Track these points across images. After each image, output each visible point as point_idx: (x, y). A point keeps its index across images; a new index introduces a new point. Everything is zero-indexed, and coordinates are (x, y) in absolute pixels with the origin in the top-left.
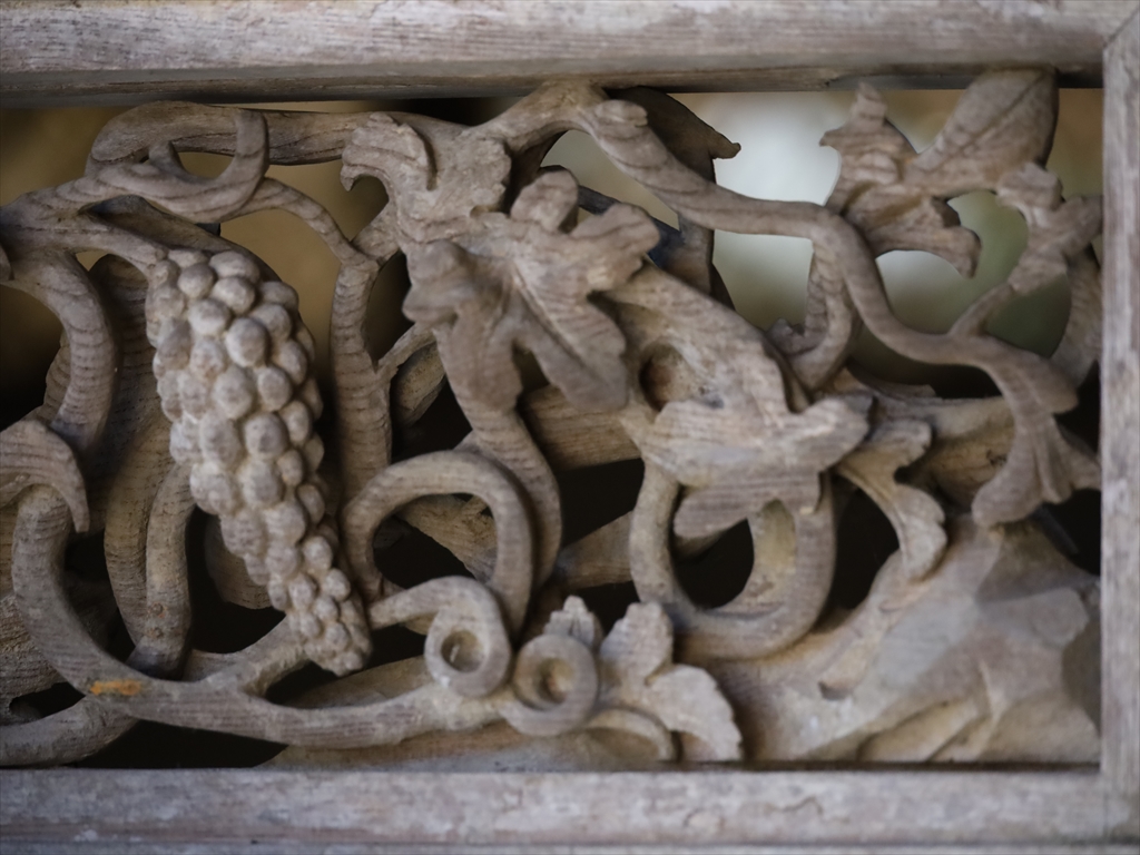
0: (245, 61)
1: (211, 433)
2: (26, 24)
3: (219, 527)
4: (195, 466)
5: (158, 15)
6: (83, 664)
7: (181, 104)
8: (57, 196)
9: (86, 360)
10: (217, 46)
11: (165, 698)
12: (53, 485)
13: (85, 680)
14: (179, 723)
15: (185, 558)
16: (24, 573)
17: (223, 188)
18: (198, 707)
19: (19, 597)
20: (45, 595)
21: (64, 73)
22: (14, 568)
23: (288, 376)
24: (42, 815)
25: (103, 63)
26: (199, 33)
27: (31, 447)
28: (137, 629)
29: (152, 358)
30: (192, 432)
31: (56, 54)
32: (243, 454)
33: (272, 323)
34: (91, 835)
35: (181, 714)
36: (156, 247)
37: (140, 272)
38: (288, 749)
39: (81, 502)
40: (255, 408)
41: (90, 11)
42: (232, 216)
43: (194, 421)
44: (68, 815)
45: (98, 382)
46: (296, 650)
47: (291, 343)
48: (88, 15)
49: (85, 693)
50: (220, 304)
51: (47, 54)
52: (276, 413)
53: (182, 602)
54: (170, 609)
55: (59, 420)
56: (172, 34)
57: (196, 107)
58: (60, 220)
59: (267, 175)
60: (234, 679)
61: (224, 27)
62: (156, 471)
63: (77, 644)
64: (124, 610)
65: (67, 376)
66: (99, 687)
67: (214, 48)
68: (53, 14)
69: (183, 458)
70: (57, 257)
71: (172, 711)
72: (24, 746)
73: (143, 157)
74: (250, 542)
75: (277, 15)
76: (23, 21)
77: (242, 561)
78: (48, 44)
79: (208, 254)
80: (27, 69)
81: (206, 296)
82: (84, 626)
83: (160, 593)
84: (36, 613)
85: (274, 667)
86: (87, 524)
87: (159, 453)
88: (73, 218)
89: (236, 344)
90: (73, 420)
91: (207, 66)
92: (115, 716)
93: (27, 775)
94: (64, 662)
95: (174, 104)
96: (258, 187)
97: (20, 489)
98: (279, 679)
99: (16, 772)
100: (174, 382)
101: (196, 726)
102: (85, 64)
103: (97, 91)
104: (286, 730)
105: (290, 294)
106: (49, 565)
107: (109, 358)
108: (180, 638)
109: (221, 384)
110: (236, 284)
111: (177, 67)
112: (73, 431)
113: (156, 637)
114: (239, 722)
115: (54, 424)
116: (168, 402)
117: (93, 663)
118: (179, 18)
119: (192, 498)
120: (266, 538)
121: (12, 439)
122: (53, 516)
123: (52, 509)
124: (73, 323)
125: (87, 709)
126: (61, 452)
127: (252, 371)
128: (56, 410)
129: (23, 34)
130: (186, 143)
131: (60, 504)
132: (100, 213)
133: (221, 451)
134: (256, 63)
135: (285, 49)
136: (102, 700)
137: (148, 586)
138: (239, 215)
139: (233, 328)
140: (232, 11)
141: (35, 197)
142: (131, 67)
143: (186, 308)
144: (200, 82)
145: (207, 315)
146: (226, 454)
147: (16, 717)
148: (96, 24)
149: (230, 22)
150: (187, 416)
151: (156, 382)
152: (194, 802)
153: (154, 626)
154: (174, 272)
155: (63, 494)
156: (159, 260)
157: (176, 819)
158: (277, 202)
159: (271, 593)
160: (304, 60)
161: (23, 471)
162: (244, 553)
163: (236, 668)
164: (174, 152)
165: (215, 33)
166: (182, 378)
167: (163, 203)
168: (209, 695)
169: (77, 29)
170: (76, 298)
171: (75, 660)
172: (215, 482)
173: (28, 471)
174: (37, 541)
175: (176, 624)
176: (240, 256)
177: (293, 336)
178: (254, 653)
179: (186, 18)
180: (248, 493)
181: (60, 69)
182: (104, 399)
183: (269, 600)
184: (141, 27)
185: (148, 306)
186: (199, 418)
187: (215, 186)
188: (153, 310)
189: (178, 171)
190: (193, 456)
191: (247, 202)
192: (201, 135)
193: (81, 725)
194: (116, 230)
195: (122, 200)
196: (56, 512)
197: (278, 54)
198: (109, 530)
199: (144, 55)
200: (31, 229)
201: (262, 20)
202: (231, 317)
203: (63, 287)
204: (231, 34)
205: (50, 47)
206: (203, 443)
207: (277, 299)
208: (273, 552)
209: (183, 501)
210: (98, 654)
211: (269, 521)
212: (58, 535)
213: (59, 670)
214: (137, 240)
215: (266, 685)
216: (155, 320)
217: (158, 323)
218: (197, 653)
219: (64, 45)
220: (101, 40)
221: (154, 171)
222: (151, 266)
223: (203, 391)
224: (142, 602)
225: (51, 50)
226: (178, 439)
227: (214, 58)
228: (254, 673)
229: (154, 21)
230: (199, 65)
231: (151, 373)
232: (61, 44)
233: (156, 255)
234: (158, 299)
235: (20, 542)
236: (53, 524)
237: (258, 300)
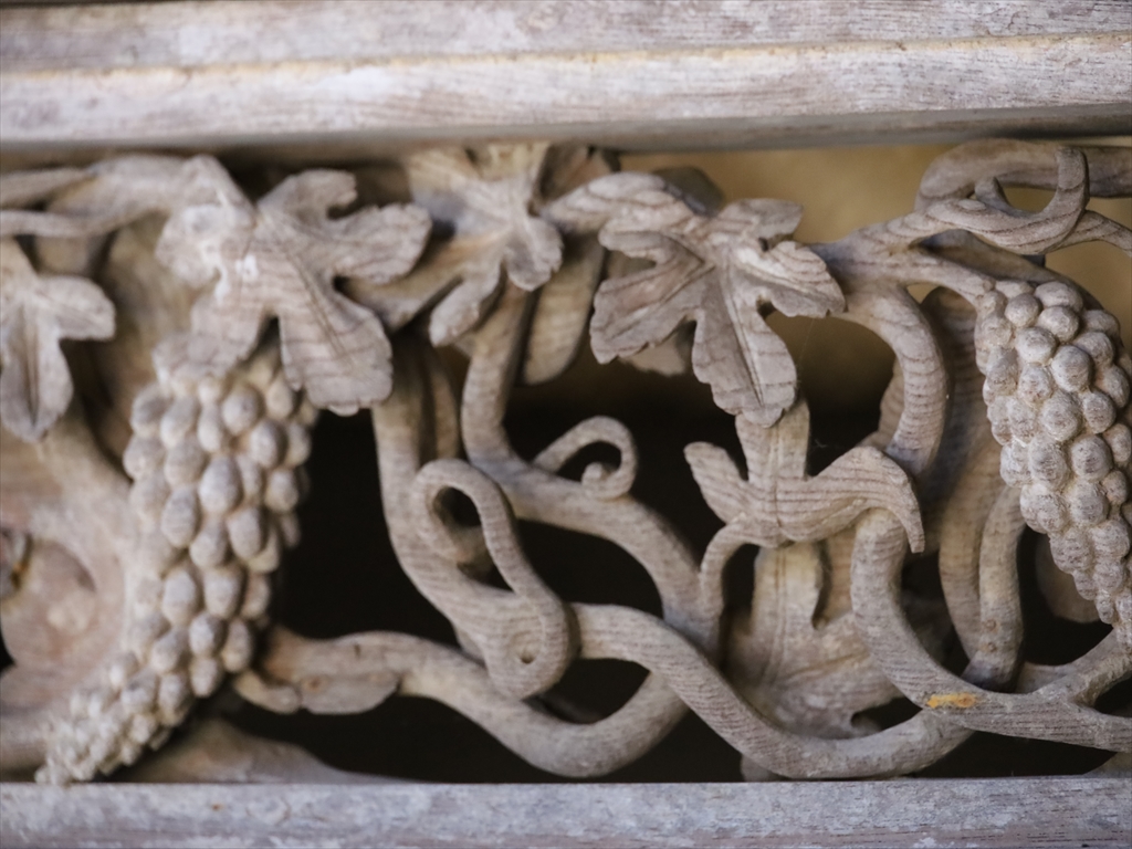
0: (1064, 100)
1: (1039, 456)
2: (855, 67)
3: (1049, 545)
4: (1025, 488)
5: (980, 57)
6: (921, 679)
7: (1005, 141)
8: (887, 231)
9: (918, 387)
10: (1038, 86)
11: (999, 710)
12: (890, 508)
13: (922, 694)
14: (1012, 734)
15: (1016, 576)
16: (862, 593)
17: (1046, 221)
18: (1031, 718)
19: (858, 615)
20: (883, 613)
21: (892, 113)
22: (853, 589)
23: (1111, 400)
24: (882, 824)
25: (929, 103)
26: (1020, 74)
27: (868, 472)
28: (971, 644)
29: (982, 385)
30: (1021, 456)
31: (883, 95)
32: (1070, 475)
33: (1095, 349)
34: (929, 842)
35: (1015, 725)
36: (984, 279)
37: (969, 303)
38: (1117, 756)
39: (917, 524)
40: (1081, 431)
41: (916, 54)
42: (1055, 247)
43: (1023, 445)
44: (907, 824)
45: (930, 409)
46: (1124, 661)
47: (1114, 368)
48: (913, 57)
49: (922, 706)
50: (1046, 332)
51: (875, 95)
52: (1100, 435)
53: (1014, 617)
54: (1003, 624)
55: (894, 446)
56: (994, 75)
57: (1018, 143)
58: (891, 254)
59: (1087, 208)
60: (1064, 690)
61: (1043, 67)
62: (988, 492)
63: (914, 660)
64: (960, 626)
65: (901, 403)
66: (935, 700)
67: (1034, 88)
68: (880, 57)
69: (1014, 480)
70: (890, 290)
71: (1005, 723)
72: (864, 758)
73: (968, 192)
74: (1077, 559)
75: (1093, 55)
76: (852, 64)
77: (1071, 576)
78: (876, 86)
79: (1034, 284)
80: (856, 110)
81: (1032, 325)
82: (921, 642)
83: (993, 610)
84: (874, 631)
85: (1104, 676)
86: (923, 545)
87: (991, 475)
88: (904, 252)
89: (1062, 370)
90: (907, 445)
91: (1028, 105)
92: (951, 728)
93: (867, 786)
94: (902, 677)
95: (998, 141)
96: (1079, 220)
97: (857, 512)
98: (1108, 689)
99: (857, 783)
100: (1003, 408)
101: (1029, 737)
102: (911, 105)
103: (924, 129)
104: (1114, 738)
105: (1114, 322)
106: (887, 584)
107: (941, 385)
108: (1013, 652)
109: (1048, 408)
110: (1060, 313)
111: (1000, 107)
112: (907, 456)
113: (989, 651)
114: (1070, 731)
115: (889, 450)
116: (997, 427)
117: (930, 678)
118: (1001, 60)
119: (1022, 518)
120: (1093, 554)
121: (849, 465)
122: (890, 537)
123: (889, 531)
124: (906, 352)
125: (925, 722)
126: (896, 476)
127: (1077, 396)
128: (891, 436)
129: (852, 76)
130: (1012, 179)
131: (896, 526)
132: (930, 247)
133: (1049, 472)
134: (1076, 101)
135: (1102, 87)
136: (940, 713)
137: (982, 602)
138: (1062, 247)
139: (1058, 355)
140: (1051, 51)
141: (868, 233)
142: (956, 107)
143: (1013, 337)
144: (1023, 120)
145: (1033, 343)
146: (1054, 476)
147: (856, 731)
148: (922, 66)
149: (1049, 62)
150: (1016, 439)
151: (986, 407)
152: (1027, 808)
153: (988, 640)
154: (1002, 303)
155: (899, 516)
156: (987, 291)
157: (1010, 825)
158: (1098, 234)
159: (1099, 607)
160: (1120, 98)
161: (861, 495)
162: (1072, 570)
163: (1066, 679)
164: (1000, 188)
165: (1035, 73)
166: (1011, 403)
167: (989, 237)
168: (1041, 706)
169: (903, 71)
170: (908, 328)
171: (912, 675)
172: (1044, 502)
173: (865, 495)
174: (875, 562)
175: (1009, 639)
176: (1065, 286)
177: (1115, 362)
178: (1082, 665)
179: (1007, 60)
180: (1076, 513)
181: (888, 109)
182: (936, 425)
183: (1097, 613)
184: (964, 68)
185: (977, 335)
186: (1028, 442)
187: (1039, 219)
188: (983, 339)
189: (1003, 205)
190: (1023, 478)
191: (1069, 235)
192: (1025, 170)
193: (919, 738)
194: (945, 263)
195: (949, 233)
196: (892, 534)
197: (1095, 92)
198: (944, 550)
199: (968, 95)
200: (864, 263)
201: (1080, 60)
202: (1057, 344)
203: (896, 319)
204: (1050, 74)
205: (878, 89)
206: (1031, 465)
207: (1100, 327)
208: (1100, 568)
209: (1015, 520)
210: (935, 669)
211: (1096, 539)
212: (895, 555)
213: (898, 685)
214: (966, 272)
215: (1095, 696)
216: (984, 348)
217: (987, 352)
218: (1029, 666)
219: (891, 86)
220: (926, 82)
221: (980, 206)
222: (980, 297)
223: (1031, 415)
224: (976, 618)
225: (879, 92)
226: (1008, 462)
227: (1034, 97)
228: (1084, 684)
229: (976, 62)
230: (1021, 104)
231: (982, 399)
232: (888, 86)
233: (984, 286)
234: (986, 328)
235: (859, 565)
236: (889, 546)
237: (1082, 328)
